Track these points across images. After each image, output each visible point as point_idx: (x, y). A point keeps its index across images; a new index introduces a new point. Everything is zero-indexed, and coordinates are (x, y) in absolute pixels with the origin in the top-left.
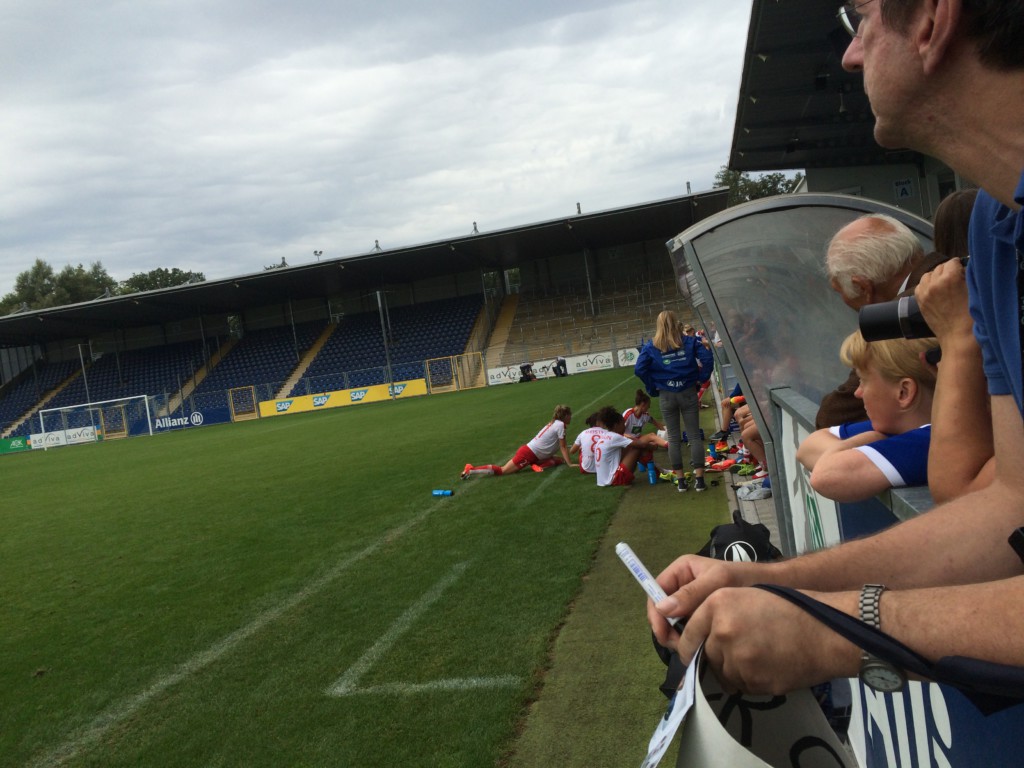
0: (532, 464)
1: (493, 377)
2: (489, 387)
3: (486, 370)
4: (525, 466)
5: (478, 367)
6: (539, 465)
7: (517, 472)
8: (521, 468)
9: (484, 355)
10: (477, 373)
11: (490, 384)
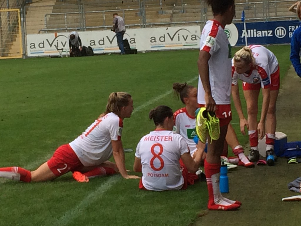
0: (73, 171)
1: (33, 46)
2: (26, 59)
3: (24, 34)
4: (63, 172)
5: (14, 29)
6: (83, 172)
7: (52, 180)
8: (58, 175)
9: (23, 14)
10: (12, 38)
11: (29, 55)
